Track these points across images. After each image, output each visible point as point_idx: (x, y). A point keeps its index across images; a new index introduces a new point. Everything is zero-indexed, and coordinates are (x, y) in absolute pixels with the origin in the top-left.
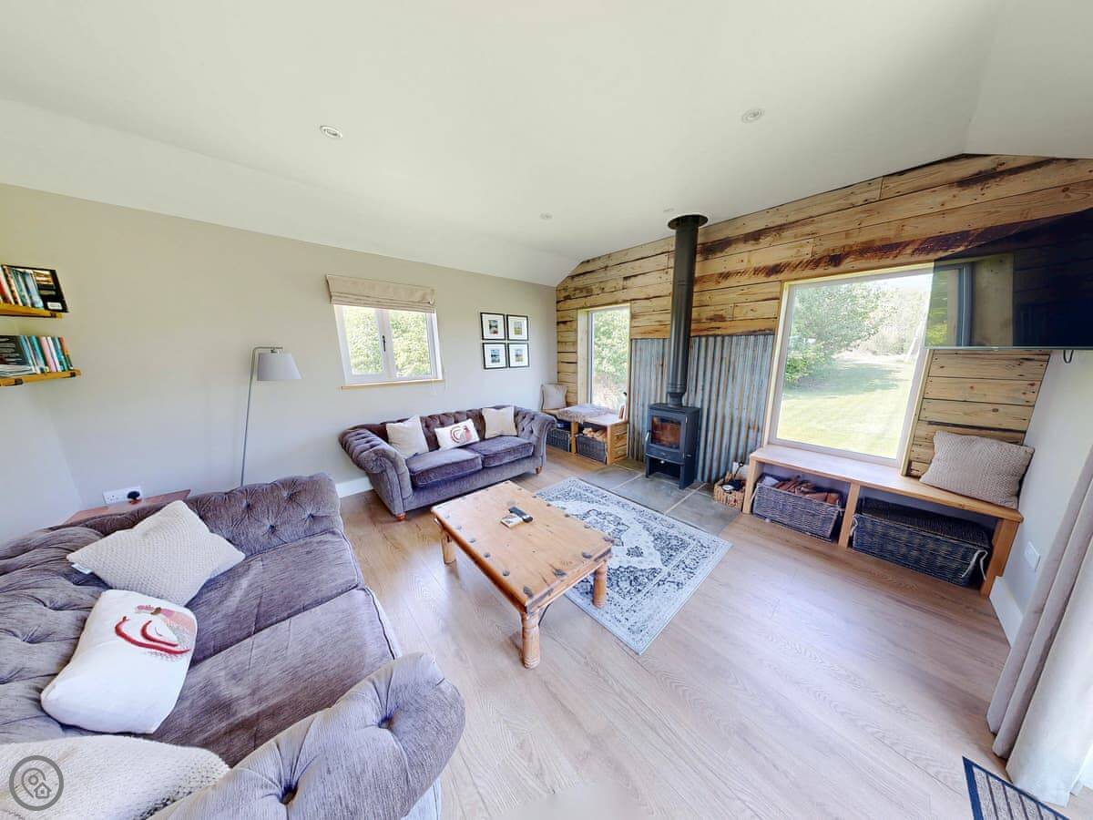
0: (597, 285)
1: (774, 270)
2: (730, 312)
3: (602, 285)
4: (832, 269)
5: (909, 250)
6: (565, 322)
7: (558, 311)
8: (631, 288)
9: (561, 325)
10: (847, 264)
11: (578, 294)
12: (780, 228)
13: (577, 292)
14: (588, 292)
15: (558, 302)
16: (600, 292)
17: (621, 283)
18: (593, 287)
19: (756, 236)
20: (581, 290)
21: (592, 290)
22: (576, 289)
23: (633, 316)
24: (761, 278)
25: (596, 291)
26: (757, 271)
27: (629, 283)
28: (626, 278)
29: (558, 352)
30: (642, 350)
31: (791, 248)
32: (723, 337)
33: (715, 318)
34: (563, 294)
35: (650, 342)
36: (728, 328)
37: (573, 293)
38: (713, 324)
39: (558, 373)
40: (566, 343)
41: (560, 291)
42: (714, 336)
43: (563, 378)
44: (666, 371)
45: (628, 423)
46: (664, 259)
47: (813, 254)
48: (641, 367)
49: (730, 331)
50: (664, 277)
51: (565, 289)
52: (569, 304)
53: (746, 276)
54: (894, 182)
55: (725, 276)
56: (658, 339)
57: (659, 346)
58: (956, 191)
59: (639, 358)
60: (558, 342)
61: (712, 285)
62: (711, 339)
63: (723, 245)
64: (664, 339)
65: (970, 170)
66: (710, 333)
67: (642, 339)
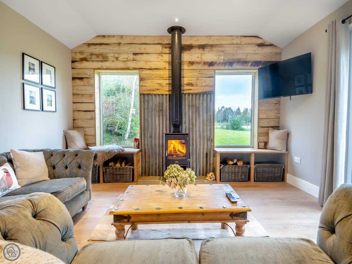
0: (112, 55)
1: (211, 64)
2: (195, 81)
3: (117, 56)
4: (230, 68)
5: (249, 64)
6: (81, 79)
7: (73, 68)
8: (139, 61)
9: (78, 81)
10: (235, 66)
11: (94, 58)
12: (212, 46)
13: (93, 56)
14: (104, 58)
15: (73, 62)
16: (114, 60)
17: (131, 57)
18: (109, 55)
19: (202, 47)
20: (98, 56)
21: (107, 57)
22: (92, 54)
23: (141, 79)
24: (206, 67)
25: (111, 59)
26: (205, 63)
27: (138, 57)
28: (135, 54)
29: (73, 103)
30: (148, 101)
31: (216, 55)
32: (192, 94)
33: (188, 84)
34: (78, 57)
35: (154, 96)
36: (195, 90)
37: (90, 57)
38: (188, 87)
39: (74, 120)
40: (82, 95)
41: (76, 53)
42: (189, 94)
43: (80, 123)
44: (165, 114)
45: (141, 151)
46: (159, 47)
47: (224, 60)
48: (148, 112)
49: (196, 92)
50: (160, 58)
51: (81, 53)
52: (85, 64)
53: (200, 65)
54: (243, 39)
55: (192, 63)
56: (159, 95)
57: (159, 98)
58: (257, 47)
59: (146, 107)
60: (74, 94)
61: (185, 67)
62: (187, 95)
63: (190, 47)
64: (162, 95)
65: (259, 41)
66: (187, 92)
67: (148, 94)
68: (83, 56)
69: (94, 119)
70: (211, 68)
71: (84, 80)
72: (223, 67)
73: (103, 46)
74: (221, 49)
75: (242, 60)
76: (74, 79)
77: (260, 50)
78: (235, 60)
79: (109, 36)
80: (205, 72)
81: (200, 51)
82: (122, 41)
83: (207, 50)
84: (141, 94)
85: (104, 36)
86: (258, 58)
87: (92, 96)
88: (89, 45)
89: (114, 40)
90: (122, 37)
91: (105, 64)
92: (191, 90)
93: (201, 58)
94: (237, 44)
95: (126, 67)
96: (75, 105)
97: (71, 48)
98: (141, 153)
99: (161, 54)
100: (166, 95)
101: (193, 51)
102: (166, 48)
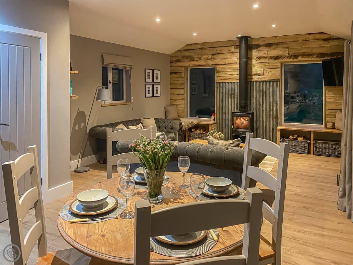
0: (197, 56)
1: (277, 58)
2: (262, 72)
3: (200, 57)
4: (295, 60)
6: (176, 73)
7: (171, 67)
8: (216, 59)
9: (174, 75)
11: (184, 59)
12: (277, 44)
14: (191, 59)
15: (171, 62)
16: (198, 59)
17: (210, 56)
19: (269, 45)
20: (187, 57)
21: (194, 58)
22: (183, 57)
23: (218, 72)
24: (273, 60)
25: (196, 59)
26: (271, 58)
27: (215, 56)
28: (213, 55)
30: (223, 87)
31: (281, 51)
32: (260, 82)
33: (256, 74)
34: (175, 59)
35: (227, 83)
36: (262, 78)
37: (182, 59)
38: (256, 76)
39: (171, 100)
40: (176, 84)
41: (173, 57)
42: (256, 82)
43: (174, 102)
44: (236, 97)
45: (216, 123)
46: (232, 49)
47: (289, 54)
48: (222, 95)
49: (263, 80)
50: (233, 56)
51: (176, 56)
52: (179, 64)
53: (267, 59)
54: (308, 36)
55: (259, 58)
56: (231, 83)
57: (232, 85)
58: (323, 42)
59: (221, 91)
60: (171, 83)
61: (254, 61)
63: (258, 46)
64: (234, 83)
65: (325, 37)
66: (255, 80)
67: (222, 83)
68: (178, 59)
69: (183, 99)
70: (277, 61)
71: (178, 74)
72: (288, 60)
73: (191, 51)
74: (286, 46)
76: (171, 73)
77: (326, 44)
78: (300, 53)
79: (195, 44)
80: (271, 64)
81: (267, 49)
82: (204, 47)
83: (273, 47)
84: (217, 83)
85: (192, 44)
86: (324, 51)
88: (181, 51)
89: (199, 47)
90: (204, 44)
92: (258, 78)
93: (268, 54)
94: (302, 40)
95: (206, 64)
96: (172, 90)
97: (170, 54)
99: (232, 53)
100: (237, 82)
101: (260, 49)
102: (237, 48)
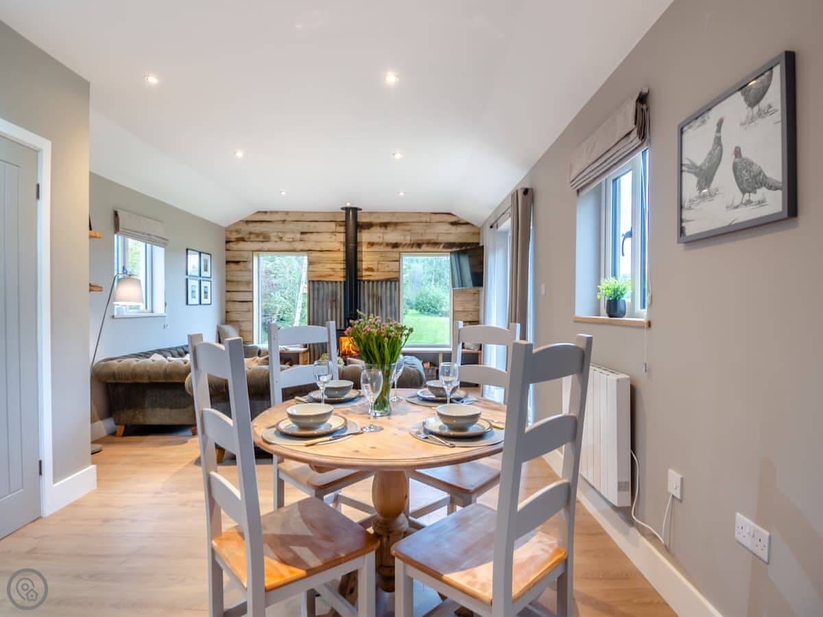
0: (275, 234)
1: (395, 245)
2: (376, 266)
3: (281, 235)
4: (418, 250)
5: (442, 246)
6: (237, 262)
7: (227, 250)
8: (308, 241)
9: (233, 266)
10: (424, 248)
11: (253, 237)
12: (396, 224)
14: (265, 238)
15: (227, 242)
16: (277, 239)
17: (298, 236)
18: (271, 235)
19: (385, 225)
20: (258, 235)
21: (269, 236)
22: (251, 233)
23: (310, 263)
24: (389, 249)
25: (273, 238)
26: (388, 245)
27: (306, 237)
28: (302, 233)
29: (227, 291)
30: (318, 290)
31: (401, 235)
32: (373, 281)
33: (368, 269)
34: (234, 236)
35: (325, 284)
36: (376, 276)
37: (248, 236)
38: (367, 273)
39: (227, 312)
40: (238, 282)
41: (231, 232)
42: (369, 281)
43: (234, 316)
44: (339, 305)
45: (309, 350)
46: (333, 225)
47: (411, 240)
48: (318, 303)
49: (377, 278)
50: (333, 237)
51: (238, 231)
52: (242, 245)
53: (382, 246)
54: (433, 216)
55: (371, 244)
56: (332, 282)
57: (332, 286)
58: (450, 226)
59: (316, 296)
60: (227, 281)
61: (364, 248)
62: (366, 283)
63: (369, 226)
64: (336, 282)
65: (453, 219)
66: (366, 279)
67: (318, 281)
68: (240, 236)
69: (251, 311)
70: (395, 250)
71: (241, 264)
72: (409, 250)
73: (265, 224)
74: (408, 228)
75: (432, 241)
76: (228, 262)
77: (454, 229)
78: (424, 240)
79: (271, 212)
80: (388, 254)
81: (382, 230)
82: (288, 218)
83: (390, 229)
84: (309, 281)
85: (266, 212)
86: (452, 239)
87: (250, 283)
88: (247, 222)
89: (277, 217)
90: (287, 213)
91: (267, 245)
92: (370, 276)
93: (383, 238)
94: (426, 222)
95: (292, 248)
96: (228, 294)
97: (225, 225)
98: (308, 354)
99: (334, 233)
100: (341, 282)
101: (373, 229)
102: (340, 226)
